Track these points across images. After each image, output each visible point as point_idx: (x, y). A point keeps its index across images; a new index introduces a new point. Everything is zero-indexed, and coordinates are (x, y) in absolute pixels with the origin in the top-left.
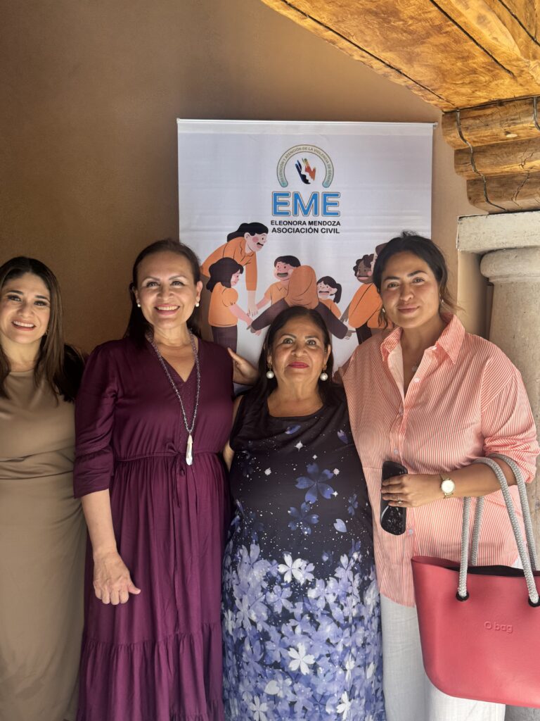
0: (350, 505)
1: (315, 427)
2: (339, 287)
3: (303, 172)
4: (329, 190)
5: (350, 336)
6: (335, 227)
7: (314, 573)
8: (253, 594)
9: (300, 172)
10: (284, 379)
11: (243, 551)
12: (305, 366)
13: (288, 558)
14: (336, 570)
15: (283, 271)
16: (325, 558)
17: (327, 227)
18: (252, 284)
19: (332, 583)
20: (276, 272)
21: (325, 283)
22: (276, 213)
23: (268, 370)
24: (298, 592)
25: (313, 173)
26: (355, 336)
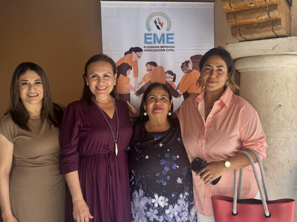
0: (184, 171)
1: (167, 136)
2: (175, 75)
3: (158, 24)
4: (169, 32)
5: (180, 96)
6: (172, 49)
7: (168, 202)
8: (141, 212)
9: (156, 24)
10: (152, 115)
11: (136, 193)
12: (161, 109)
13: (156, 196)
14: (178, 201)
15: (149, 68)
16: (173, 195)
17: (169, 48)
18: (136, 75)
19: (176, 206)
20: (147, 69)
21: (169, 74)
22: (146, 43)
23: (144, 112)
24: (161, 211)
25: (162, 25)
26: (182, 96)
